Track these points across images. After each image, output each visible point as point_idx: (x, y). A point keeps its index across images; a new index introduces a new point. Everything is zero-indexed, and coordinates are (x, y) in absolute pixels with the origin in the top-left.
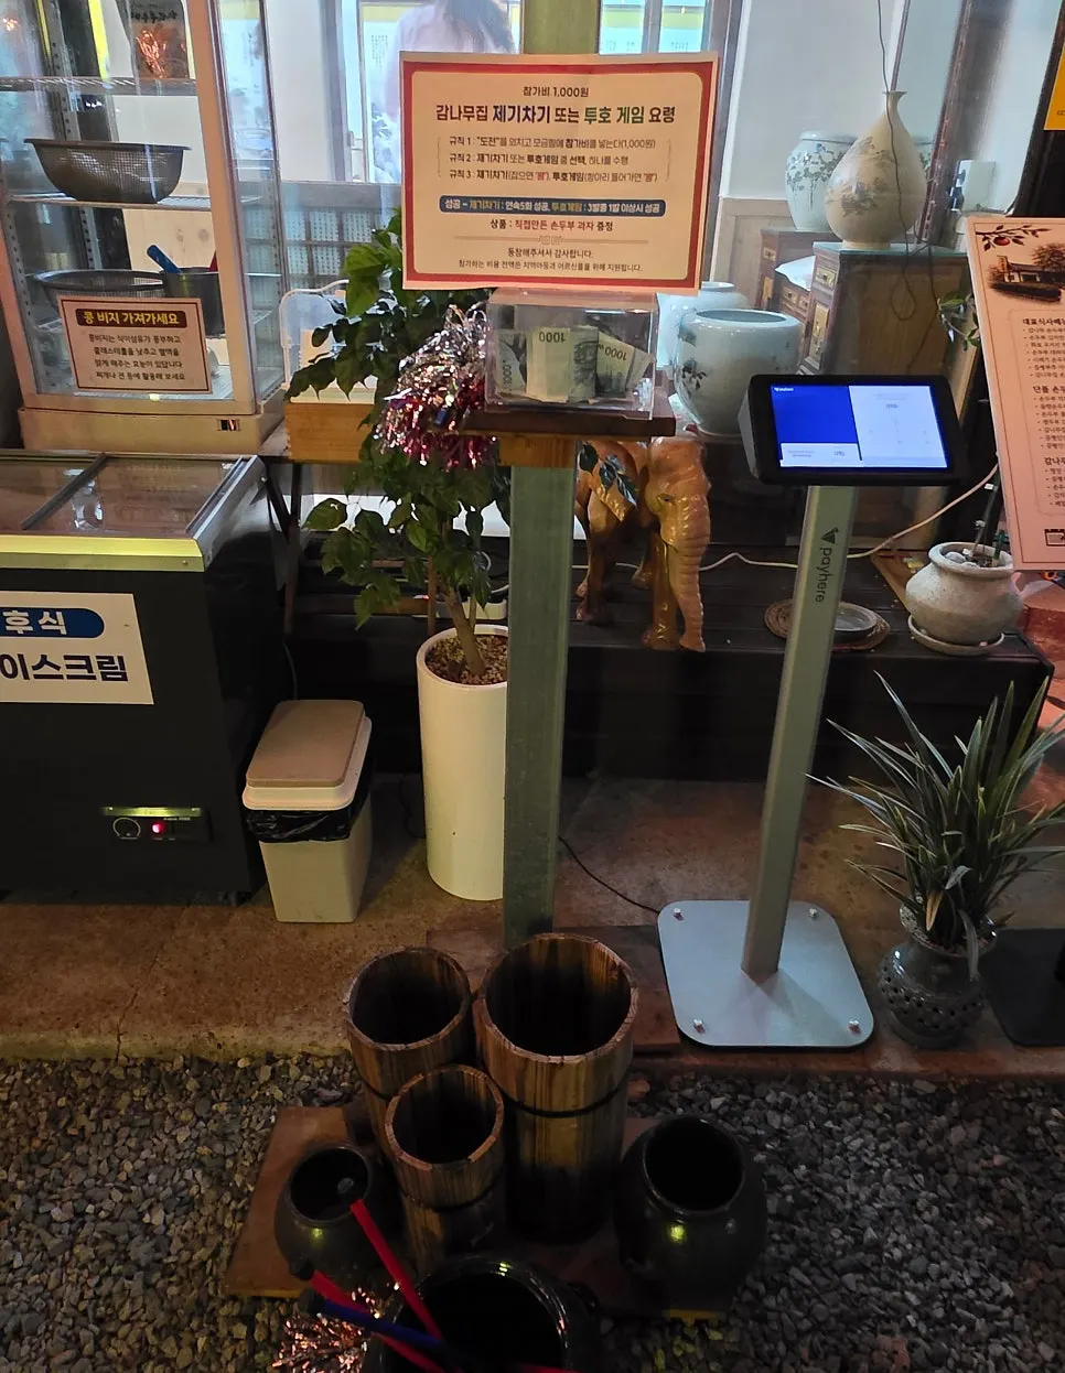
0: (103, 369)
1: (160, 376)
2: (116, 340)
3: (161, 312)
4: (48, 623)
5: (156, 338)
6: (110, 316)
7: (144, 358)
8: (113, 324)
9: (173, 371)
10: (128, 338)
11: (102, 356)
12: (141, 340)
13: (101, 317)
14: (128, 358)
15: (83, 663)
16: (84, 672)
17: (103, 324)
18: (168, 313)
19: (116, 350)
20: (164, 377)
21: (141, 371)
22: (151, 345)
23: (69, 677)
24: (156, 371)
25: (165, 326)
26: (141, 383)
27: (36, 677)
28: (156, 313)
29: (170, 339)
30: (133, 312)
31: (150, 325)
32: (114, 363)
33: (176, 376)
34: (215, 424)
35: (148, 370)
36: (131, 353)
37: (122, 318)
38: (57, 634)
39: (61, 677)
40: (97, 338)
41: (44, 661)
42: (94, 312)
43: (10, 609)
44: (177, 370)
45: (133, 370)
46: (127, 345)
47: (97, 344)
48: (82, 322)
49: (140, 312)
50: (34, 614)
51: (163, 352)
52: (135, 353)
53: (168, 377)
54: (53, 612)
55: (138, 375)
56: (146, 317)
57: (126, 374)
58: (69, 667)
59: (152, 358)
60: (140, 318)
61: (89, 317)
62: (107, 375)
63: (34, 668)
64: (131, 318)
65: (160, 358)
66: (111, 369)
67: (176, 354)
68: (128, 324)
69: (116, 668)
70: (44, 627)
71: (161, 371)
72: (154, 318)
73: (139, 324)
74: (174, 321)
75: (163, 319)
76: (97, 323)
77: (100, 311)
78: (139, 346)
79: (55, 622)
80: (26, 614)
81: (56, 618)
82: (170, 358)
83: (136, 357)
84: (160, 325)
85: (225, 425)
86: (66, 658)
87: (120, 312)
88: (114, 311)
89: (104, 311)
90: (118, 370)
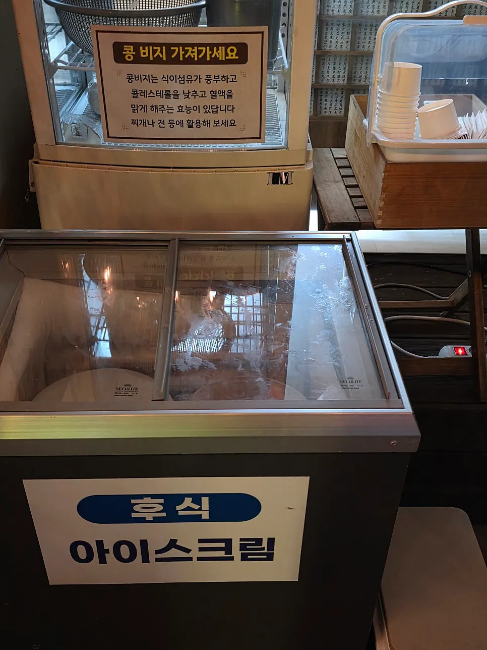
0: (140, 115)
1: (207, 123)
2: (160, 81)
3: (218, 45)
4: (189, 509)
5: (208, 79)
6: (155, 51)
7: (191, 102)
8: (158, 61)
9: (221, 116)
10: (174, 78)
11: (141, 101)
12: (190, 81)
13: (144, 53)
14: (172, 102)
15: (223, 545)
16: (222, 554)
17: (147, 61)
18: (226, 45)
19: (160, 94)
20: (212, 124)
21: (183, 116)
22: (203, 86)
23: (199, 559)
24: (202, 117)
25: (222, 62)
26: (185, 132)
27: (158, 560)
28: (212, 46)
29: (225, 78)
30: (184, 45)
31: (203, 61)
32: (154, 108)
33: (225, 123)
34: (265, 176)
35: (194, 116)
36: (176, 96)
37: (169, 52)
38: (198, 519)
39: (190, 559)
40: (137, 78)
41: (173, 544)
42: (136, 46)
43: (141, 497)
44: (229, 116)
45: (177, 116)
46: (173, 86)
47: (137, 85)
48: (119, 57)
49: (193, 45)
50: (171, 501)
51: (214, 94)
52: (181, 96)
53: (217, 123)
54: (197, 498)
55: (181, 123)
56: (199, 52)
57: (167, 122)
58: (201, 549)
59: (200, 102)
60: (193, 53)
61: (129, 52)
62: (145, 123)
63: (158, 552)
64: (182, 53)
65: (208, 101)
66: (151, 115)
67: (230, 96)
68: (176, 61)
69: (263, 549)
70: (180, 513)
71: (211, 117)
72: (209, 52)
73: (189, 61)
74: (233, 56)
75: (220, 53)
76: (138, 60)
77: (144, 45)
78: (187, 87)
79: (197, 507)
80: (162, 501)
81: (199, 503)
82: (220, 101)
83: (182, 101)
84: (215, 61)
85: (276, 179)
86: (201, 541)
87: (168, 46)
88: (160, 45)
89: (149, 44)
90: (159, 115)
